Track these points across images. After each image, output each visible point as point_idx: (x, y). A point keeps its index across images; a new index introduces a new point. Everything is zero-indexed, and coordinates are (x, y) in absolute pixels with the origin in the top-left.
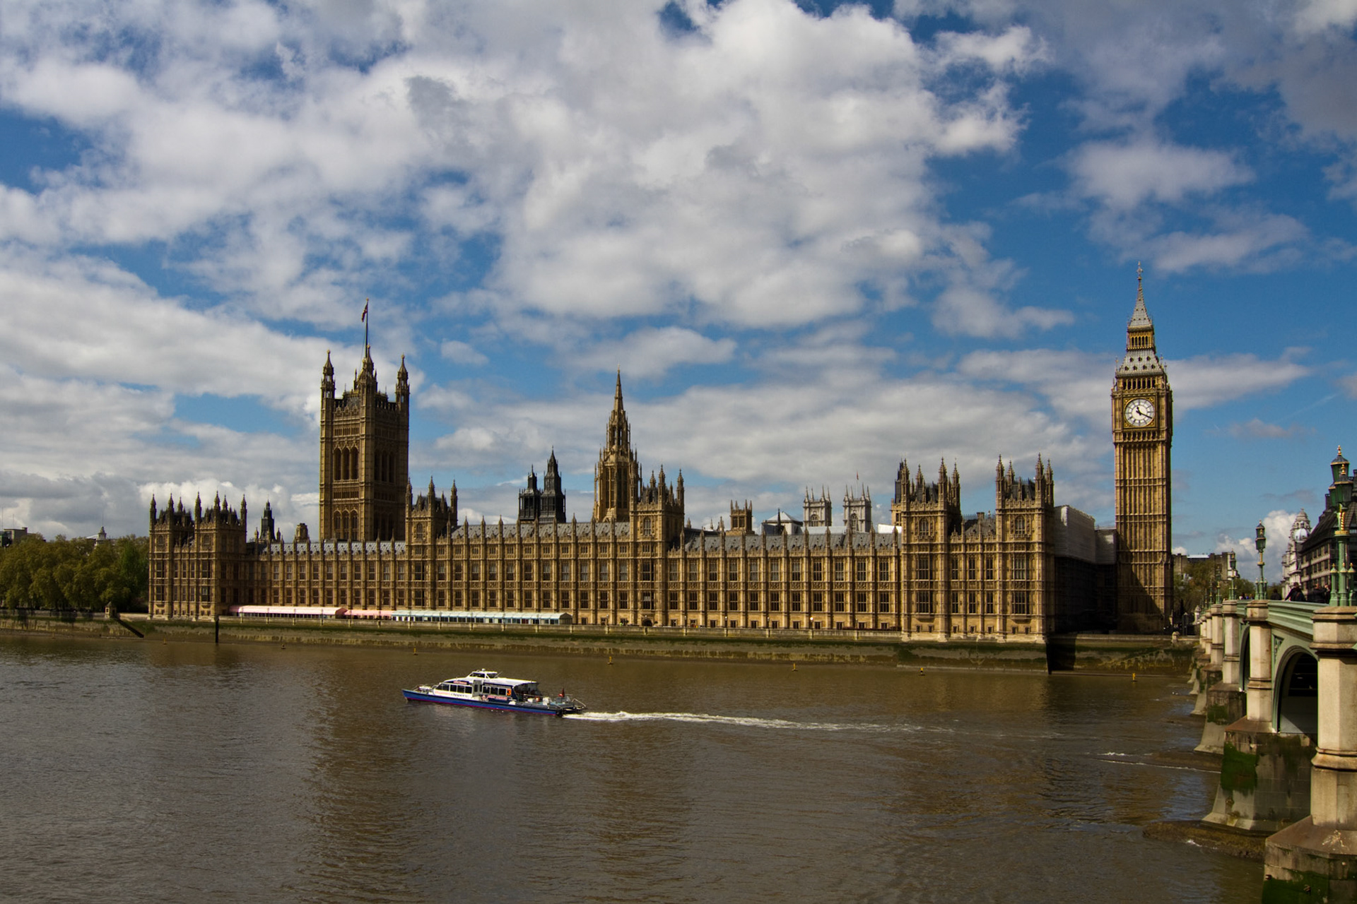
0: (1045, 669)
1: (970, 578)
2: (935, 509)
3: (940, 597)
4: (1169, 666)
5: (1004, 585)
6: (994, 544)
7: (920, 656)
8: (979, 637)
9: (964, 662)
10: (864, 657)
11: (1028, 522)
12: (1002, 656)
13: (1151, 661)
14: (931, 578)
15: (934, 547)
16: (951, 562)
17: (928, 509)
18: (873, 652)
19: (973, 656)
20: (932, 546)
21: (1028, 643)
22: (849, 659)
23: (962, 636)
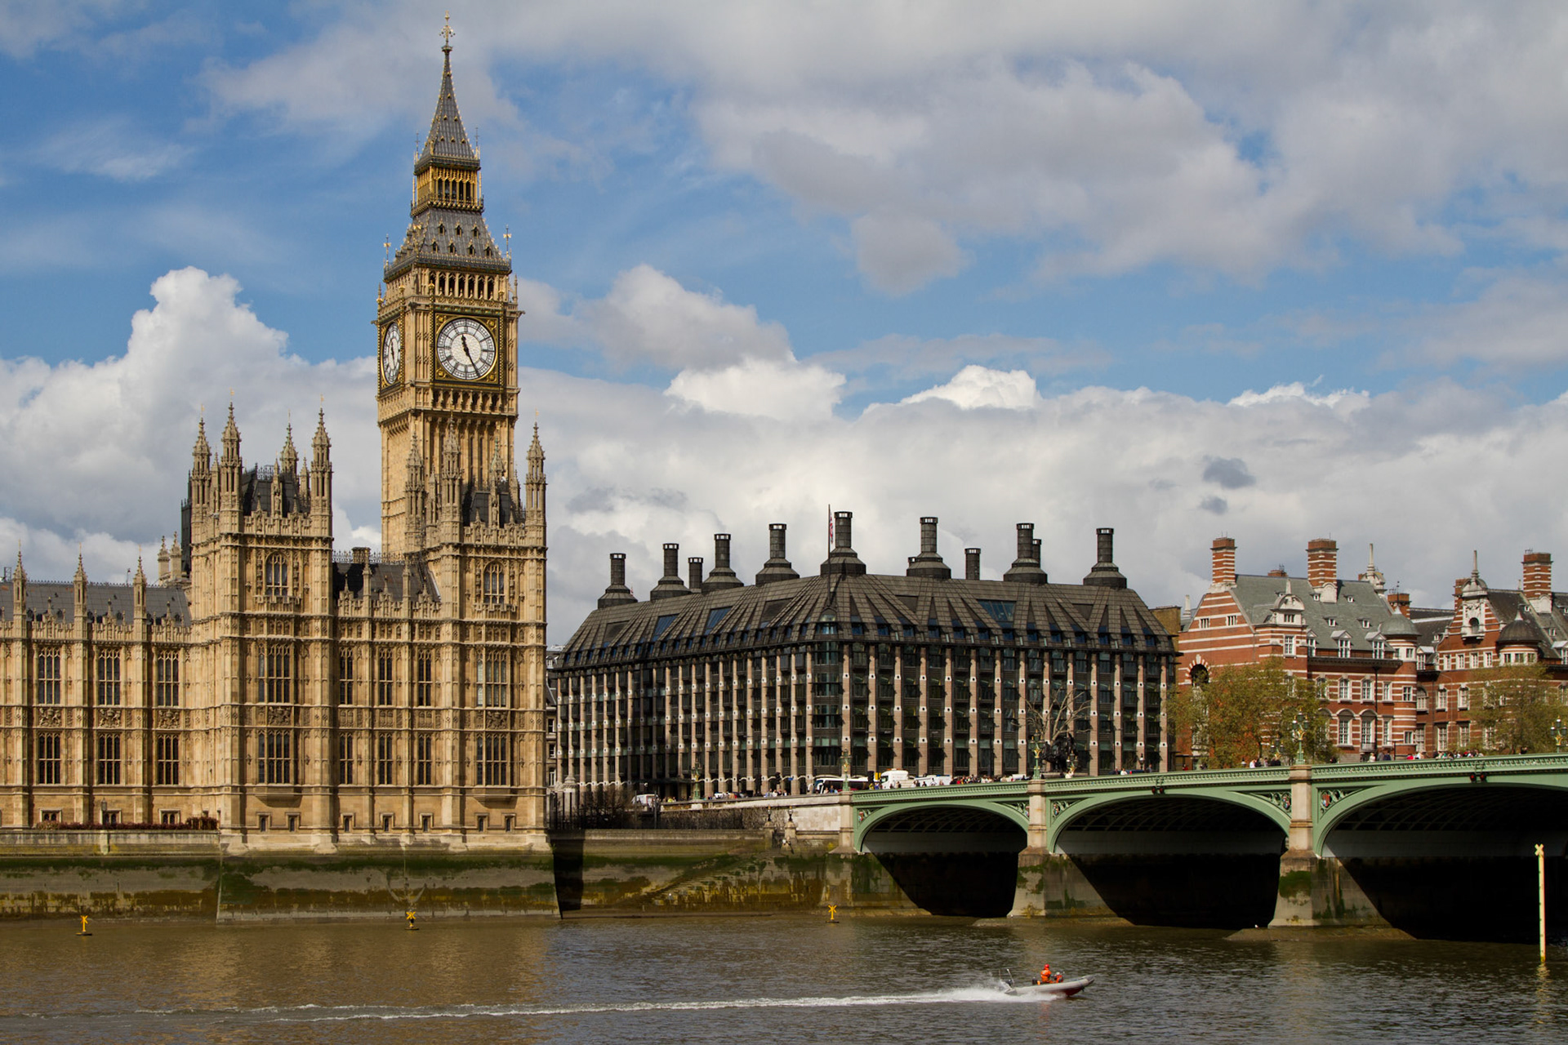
0: (552, 907)
1: (381, 702)
2: (306, 533)
3: (316, 747)
4: (784, 891)
5: (462, 719)
6: (438, 624)
7: (274, 889)
8: (405, 839)
9: (379, 899)
10: (127, 896)
11: (512, 577)
12: (460, 881)
13: (752, 883)
14: (297, 701)
15: (302, 625)
16: (340, 667)
17: (288, 532)
18: (154, 883)
19: (397, 884)
20: (300, 622)
21: (515, 852)
22: (88, 903)
23: (366, 838)
